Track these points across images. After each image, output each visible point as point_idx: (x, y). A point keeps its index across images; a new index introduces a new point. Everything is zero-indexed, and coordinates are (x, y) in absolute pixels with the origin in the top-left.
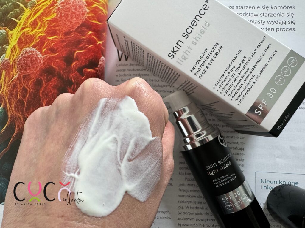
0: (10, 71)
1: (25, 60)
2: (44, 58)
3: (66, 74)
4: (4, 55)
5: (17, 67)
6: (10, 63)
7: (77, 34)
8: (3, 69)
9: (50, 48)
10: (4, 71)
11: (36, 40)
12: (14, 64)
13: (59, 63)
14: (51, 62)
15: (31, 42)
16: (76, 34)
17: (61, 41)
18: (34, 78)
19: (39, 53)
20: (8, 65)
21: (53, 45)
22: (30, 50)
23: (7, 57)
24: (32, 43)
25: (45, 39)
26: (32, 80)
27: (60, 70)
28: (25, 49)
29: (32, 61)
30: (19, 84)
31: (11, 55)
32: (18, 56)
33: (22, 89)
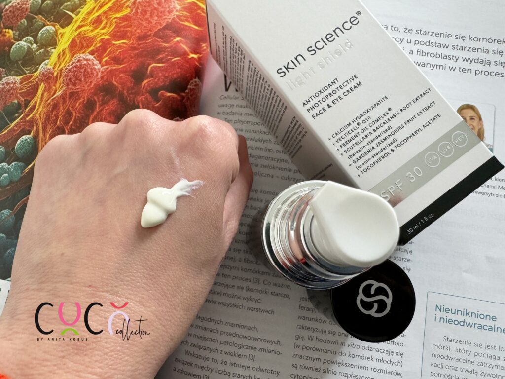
0: (52, 85)
1: (75, 70)
2: (104, 70)
3: (131, 96)
4: (46, 62)
5: (63, 80)
6: (53, 74)
7: (157, 39)
8: (42, 81)
9: (113, 56)
10: (43, 84)
11: (96, 44)
12: (59, 75)
13: (124, 79)
14: (112, 77)
15: (88, 47)
16: (155, 40)
17: (132, 47)
18: (84, 98)
19: (98, 62)
20: (49, 76)
21: (120, 52)
22: (85, 57)
23: (51, 65)
24: (90, 47)
25: (109, 44)
26: (82, 100)
27: (124, 89)
28: (78, 55)
29: (86, 73)
30: (61, 105)
31: (57, 62)
32: (67, 65)
33: (65, 111)
